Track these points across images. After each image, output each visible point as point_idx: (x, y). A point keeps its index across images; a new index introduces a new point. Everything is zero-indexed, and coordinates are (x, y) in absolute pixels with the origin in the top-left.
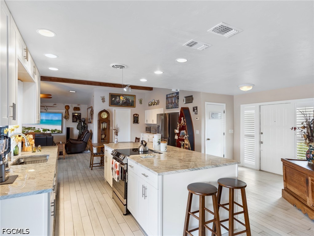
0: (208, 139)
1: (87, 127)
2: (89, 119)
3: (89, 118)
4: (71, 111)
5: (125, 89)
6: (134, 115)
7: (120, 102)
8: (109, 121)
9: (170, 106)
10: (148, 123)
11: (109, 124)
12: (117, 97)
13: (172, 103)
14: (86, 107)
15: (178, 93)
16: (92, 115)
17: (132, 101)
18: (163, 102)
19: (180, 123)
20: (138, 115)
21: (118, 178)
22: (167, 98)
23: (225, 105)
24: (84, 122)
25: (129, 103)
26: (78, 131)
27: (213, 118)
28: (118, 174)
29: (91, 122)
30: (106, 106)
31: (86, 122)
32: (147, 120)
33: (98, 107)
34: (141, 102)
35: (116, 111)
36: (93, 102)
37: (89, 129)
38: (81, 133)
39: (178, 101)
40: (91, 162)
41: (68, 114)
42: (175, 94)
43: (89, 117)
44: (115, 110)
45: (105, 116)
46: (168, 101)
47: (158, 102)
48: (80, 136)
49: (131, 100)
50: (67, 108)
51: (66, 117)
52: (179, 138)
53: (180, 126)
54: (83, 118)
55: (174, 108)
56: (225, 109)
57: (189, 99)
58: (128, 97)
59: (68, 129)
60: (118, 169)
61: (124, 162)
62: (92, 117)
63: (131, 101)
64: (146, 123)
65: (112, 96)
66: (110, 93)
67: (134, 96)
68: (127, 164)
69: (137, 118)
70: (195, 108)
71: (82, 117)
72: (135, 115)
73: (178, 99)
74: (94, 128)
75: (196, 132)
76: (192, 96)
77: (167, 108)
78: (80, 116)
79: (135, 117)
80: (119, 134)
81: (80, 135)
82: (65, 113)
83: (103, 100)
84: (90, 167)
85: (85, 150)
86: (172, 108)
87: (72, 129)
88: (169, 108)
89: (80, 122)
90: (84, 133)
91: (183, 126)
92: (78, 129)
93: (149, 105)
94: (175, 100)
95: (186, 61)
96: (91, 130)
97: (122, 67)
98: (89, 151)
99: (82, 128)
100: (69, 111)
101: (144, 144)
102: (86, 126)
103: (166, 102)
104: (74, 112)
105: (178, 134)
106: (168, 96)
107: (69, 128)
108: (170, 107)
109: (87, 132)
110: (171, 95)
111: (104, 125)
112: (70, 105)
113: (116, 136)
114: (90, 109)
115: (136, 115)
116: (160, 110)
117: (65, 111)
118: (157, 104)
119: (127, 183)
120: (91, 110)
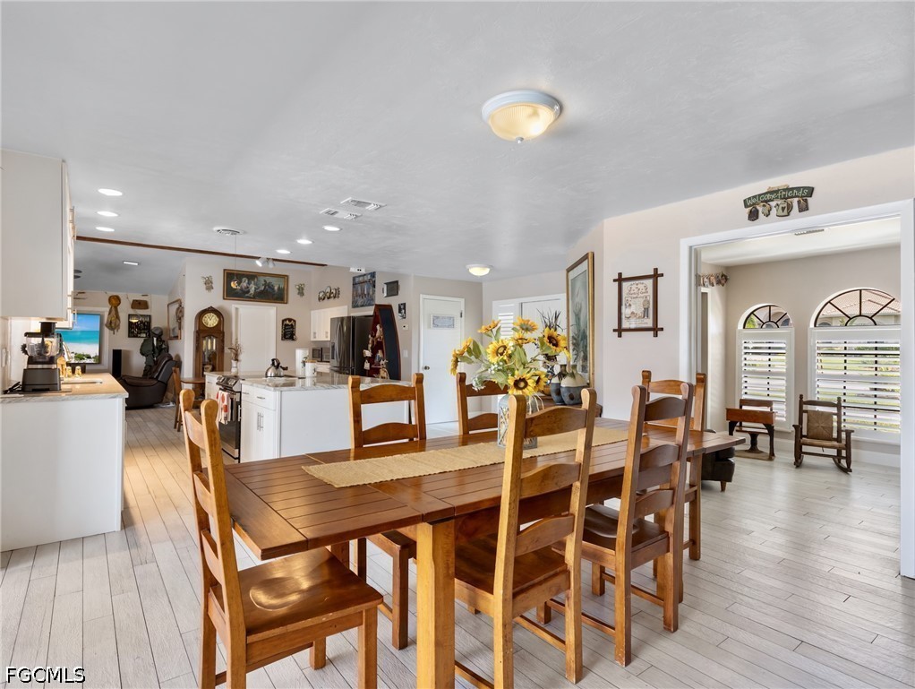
0: (426, 368)
1: (167, 349)
2: (173, 330)
3: (171, 327)
4: (125, 310)
5: (259, 263)
6: (283, 321)
7: (248, 292)
8: (223, 333)
9: (360, 301)
10: (317, 339)
11: (223, 341)
12: (244, 279)
13: (363, 295)
14: (166, 300)
15: (373, 275)
16: (180, 319)
17: (279, 288)
18: (347, 292)
19: (374, 336)
20: (295, 321)
21: (226, 418)
22: (354, 284)
23: (462, 300)
24: (159, 337)
25: (271, 293)
26: (144, 359)
27: (436, 326)
28: (226, 411)
29: (176, 337)
30: (216, 298)
31: (163, 338)
32: (315, 333)
33: (195, 300)
34: (301, 291)
35: (241, 311)
36: (184, 289)
37: (173, 353)
38: (152, 364)
39: (374, 292)
40: (177, 418)
41: (118, 317)
42: (369, 277)
43: (173, 324)
44: (237, 309)
45: (211, 321)
46: (357, 291)
47: (338, 291)
48: (149, 371)
49: (276, 284)
50: (114, 301)
51: (113, 325)
52: (373, 366)
53: (373, 342)
54: (157, 328)
55: (366, 305)
56: (463, 309)
57: (393, 288)
58: (269, 280)
59: (117, 354)
60: (225, 403)
61: (235, 388)
62: (180, 324)
63: (276, 288)
64: (312, 339)
65: (230, 275)
66: (224, 270)
67: (285, 278)
68: (240, 392)
69: (293, 327)
70: (402, 307)
71: (154, 325)
72: (285, 320)
73: (374, 286)
74: (185, 350)
75: (404, 354)
76: (397, 282)
77: (355, 305)
78: (149, 323)
79: (286, 325)
80: (241, 357)
81: (148, 368)
82: (110, 314)
83: (209, 284)
84: (175, 427)
85: (161, 402)
86: (362, 306)
87: (128, 353)
88: (357, 306)
89: (149, 335)
90: (160, 363)
91: (378, 342)
92: (143, 354)
93: (320, 299)
94: (368, 289)
95: (338, 229)
96: (178, 356)
97: (234, 232)
98: (171, 405)
99: (153, 350)
100: (119, 310)
101: (276, 364)
102: (164, 346)
103: (353, 291)
104: (132, 312)
105: (371, 360)
106: (357, 280)
107: (120, 351)
108: (359, 304)
109: (166, 359)
110: (361, 279)
111: (210, 345)
112: (121, 295)
113: (234, 363)
114: (176, 306)
115: (290, 320)
116: (341, 310)
117: (108, 309)
118: (335, 297)
119: (240, 423)
120: (178, 309)
